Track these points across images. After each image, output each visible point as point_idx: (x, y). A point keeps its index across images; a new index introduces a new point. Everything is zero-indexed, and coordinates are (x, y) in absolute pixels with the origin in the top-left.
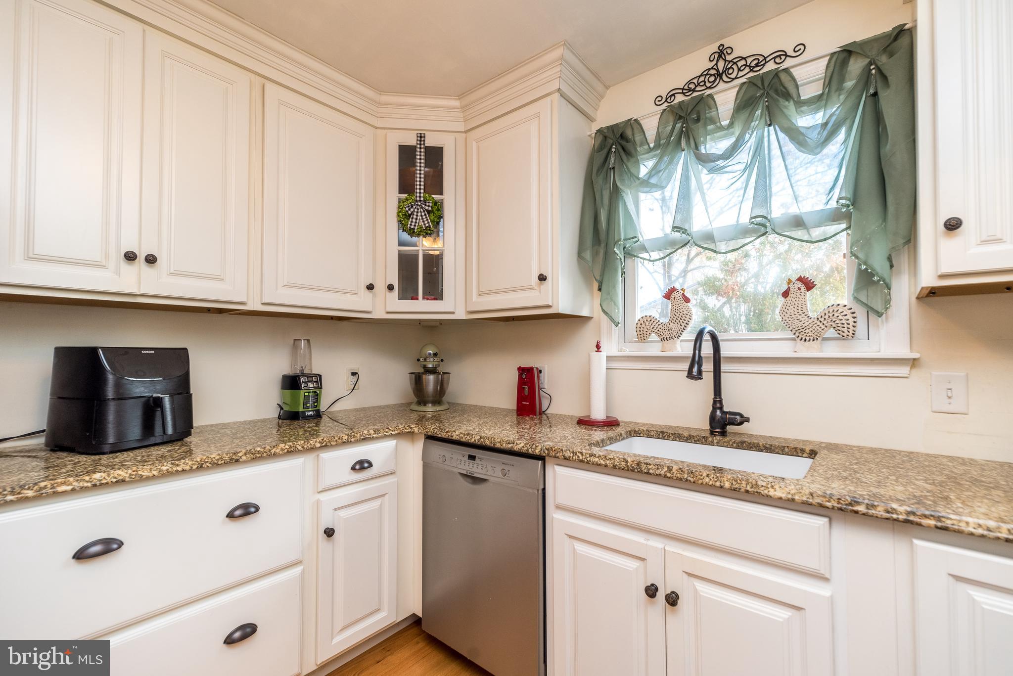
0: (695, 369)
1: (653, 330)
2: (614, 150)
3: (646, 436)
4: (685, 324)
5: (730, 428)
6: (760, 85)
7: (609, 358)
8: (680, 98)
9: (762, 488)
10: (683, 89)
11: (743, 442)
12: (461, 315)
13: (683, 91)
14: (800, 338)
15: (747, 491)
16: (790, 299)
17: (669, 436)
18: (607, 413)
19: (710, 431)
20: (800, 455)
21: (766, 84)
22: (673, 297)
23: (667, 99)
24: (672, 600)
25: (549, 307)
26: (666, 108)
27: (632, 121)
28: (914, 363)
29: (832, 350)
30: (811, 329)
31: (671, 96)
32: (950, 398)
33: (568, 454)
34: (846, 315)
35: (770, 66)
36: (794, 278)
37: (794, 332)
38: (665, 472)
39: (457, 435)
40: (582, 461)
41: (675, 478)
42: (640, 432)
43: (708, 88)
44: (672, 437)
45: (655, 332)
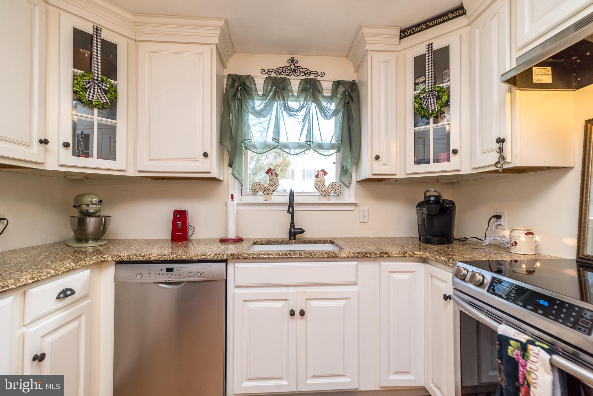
0: (291, 210)
1: (261, 189)
2: (240, 89)
3: (260, 244)
4: (276, 187)
5: (298, 236)
6: (310, 83)
7: (238, 204)
8: (273, 75)
9: (338, 255)
10: (275, 71)
11: (305, 241)
12: (132, 172)
13: (276, 72)
14: (322, 195)
15: (333, 257)
16: (319, 178)
17: (272, 243)
18: (237, 234)
19: (289, 238)
20: (326, 243)
21: (312, 84)
22: (271, 173)
23: (267, 72)
24: (302, 313)
25: (209, 173)
26: (268, 77)
27: (250, 77)
28: (355, 205)
29: (333, 200)
30: (326, 192)
31: (270, 72)
32: (364, 217)
33: (245, 256)
34: (338, 186)
35: (312, 77)
36: (320, 170)
37: (320, 192)
38: (299, 256)
39: (155, 257)
40: (255, 258)
41: (304, 257)
42: (257, 242)
43: (286, 75)
44: (274, 243)
45: (261, 191)
